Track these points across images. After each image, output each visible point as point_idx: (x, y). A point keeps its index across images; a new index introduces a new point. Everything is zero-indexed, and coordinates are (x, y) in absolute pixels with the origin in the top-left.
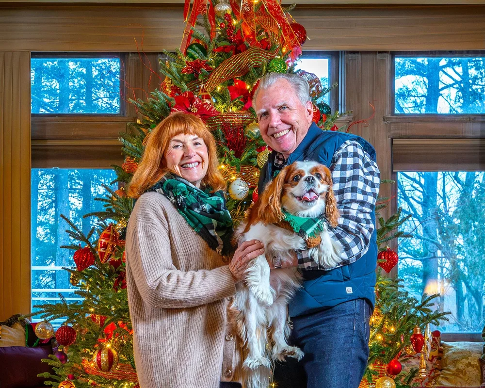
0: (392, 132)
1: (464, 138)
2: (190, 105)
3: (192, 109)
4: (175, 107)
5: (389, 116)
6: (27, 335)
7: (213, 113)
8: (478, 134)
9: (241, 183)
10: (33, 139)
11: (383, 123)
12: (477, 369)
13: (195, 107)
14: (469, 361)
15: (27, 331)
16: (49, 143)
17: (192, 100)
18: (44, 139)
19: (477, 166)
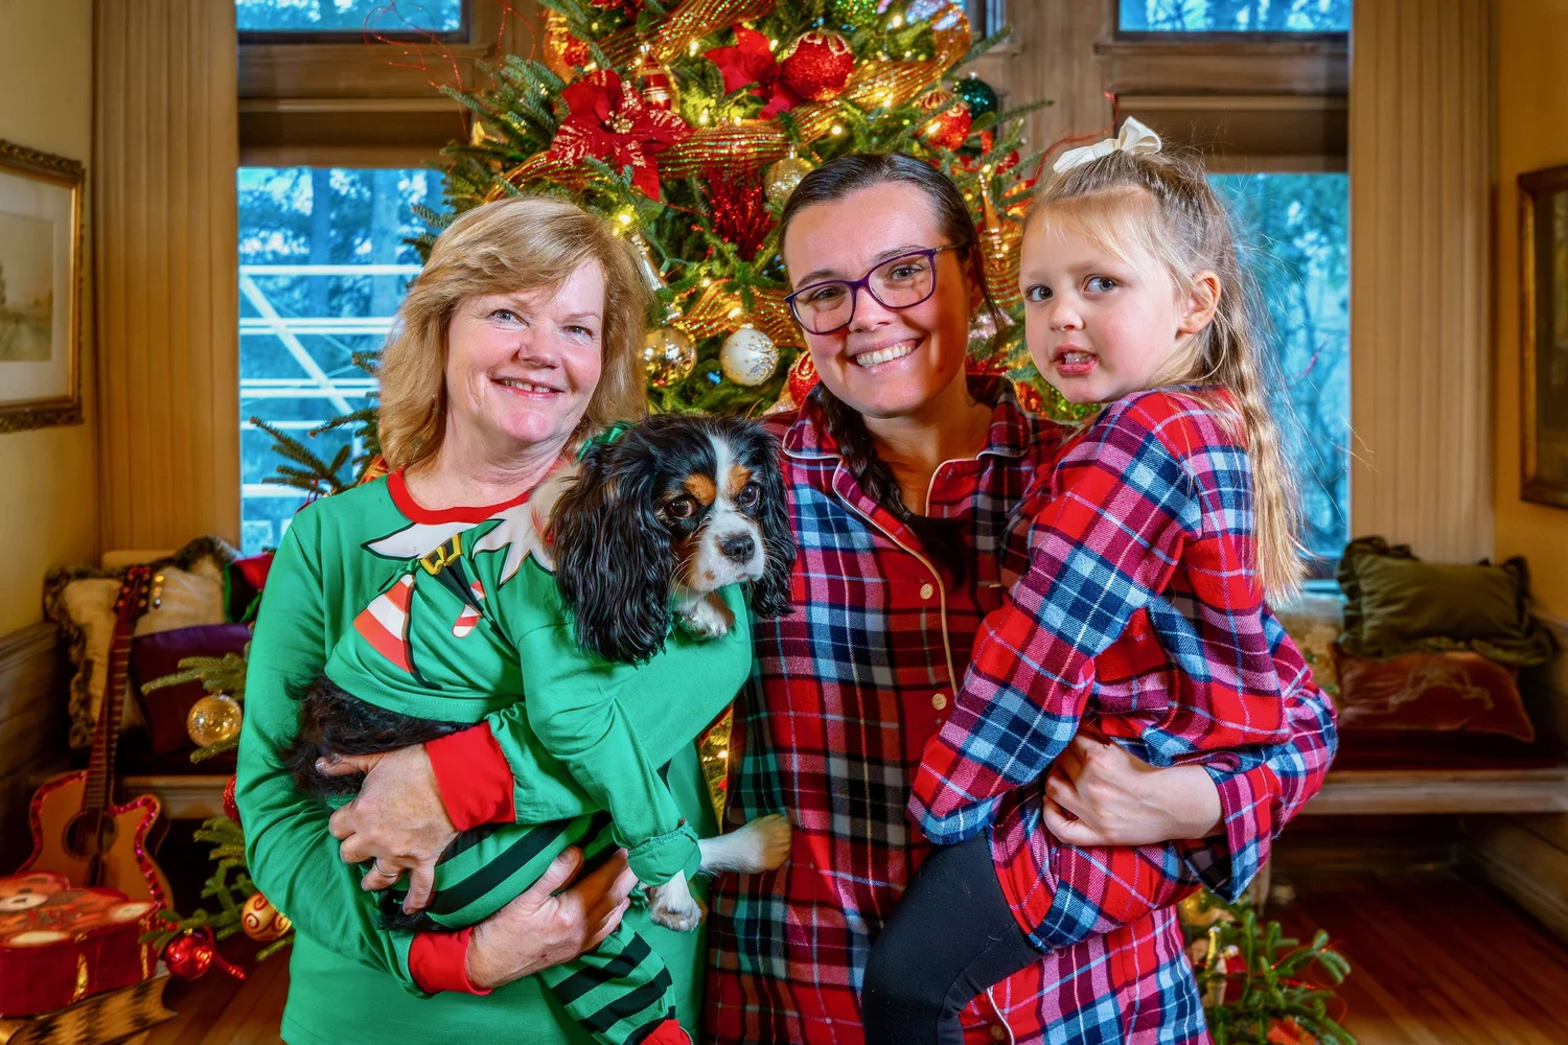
0: (1117, 81)
1: (1289, 94)
2: (611, 114)
3: (616, 125)
4: (567, 122)
5: (1109, 41)
6: (228, 591)
7: (678, 134)
8: (1322, 85)
9: (755, 341)
10: (244, 97)
11: (1093, 57)
12: (1327, 665)
13: (625, 117)
14: (1307, 644)
15: (228, 578)
16: (285, 107)
17: (615, 98)
18: (274, 97)
19: (1320, 160)
